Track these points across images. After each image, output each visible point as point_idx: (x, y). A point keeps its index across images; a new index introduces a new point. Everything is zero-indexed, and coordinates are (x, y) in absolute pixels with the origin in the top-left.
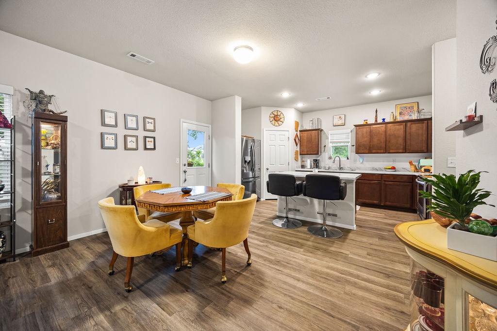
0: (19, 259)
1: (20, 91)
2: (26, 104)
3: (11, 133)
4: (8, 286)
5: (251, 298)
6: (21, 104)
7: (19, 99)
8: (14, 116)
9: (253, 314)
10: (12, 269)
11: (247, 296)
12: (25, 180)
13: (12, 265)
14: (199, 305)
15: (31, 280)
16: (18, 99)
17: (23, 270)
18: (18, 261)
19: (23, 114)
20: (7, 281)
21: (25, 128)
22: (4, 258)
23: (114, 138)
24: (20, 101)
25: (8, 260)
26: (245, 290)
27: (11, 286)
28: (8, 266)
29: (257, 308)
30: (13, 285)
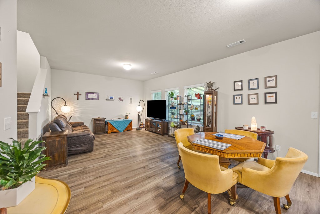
5: (164, 211)
9: (152, 208)
11: (166, 209)
14: (165, 187)
23: (240, 98)
26: (173, 209)
29: (155, 212)
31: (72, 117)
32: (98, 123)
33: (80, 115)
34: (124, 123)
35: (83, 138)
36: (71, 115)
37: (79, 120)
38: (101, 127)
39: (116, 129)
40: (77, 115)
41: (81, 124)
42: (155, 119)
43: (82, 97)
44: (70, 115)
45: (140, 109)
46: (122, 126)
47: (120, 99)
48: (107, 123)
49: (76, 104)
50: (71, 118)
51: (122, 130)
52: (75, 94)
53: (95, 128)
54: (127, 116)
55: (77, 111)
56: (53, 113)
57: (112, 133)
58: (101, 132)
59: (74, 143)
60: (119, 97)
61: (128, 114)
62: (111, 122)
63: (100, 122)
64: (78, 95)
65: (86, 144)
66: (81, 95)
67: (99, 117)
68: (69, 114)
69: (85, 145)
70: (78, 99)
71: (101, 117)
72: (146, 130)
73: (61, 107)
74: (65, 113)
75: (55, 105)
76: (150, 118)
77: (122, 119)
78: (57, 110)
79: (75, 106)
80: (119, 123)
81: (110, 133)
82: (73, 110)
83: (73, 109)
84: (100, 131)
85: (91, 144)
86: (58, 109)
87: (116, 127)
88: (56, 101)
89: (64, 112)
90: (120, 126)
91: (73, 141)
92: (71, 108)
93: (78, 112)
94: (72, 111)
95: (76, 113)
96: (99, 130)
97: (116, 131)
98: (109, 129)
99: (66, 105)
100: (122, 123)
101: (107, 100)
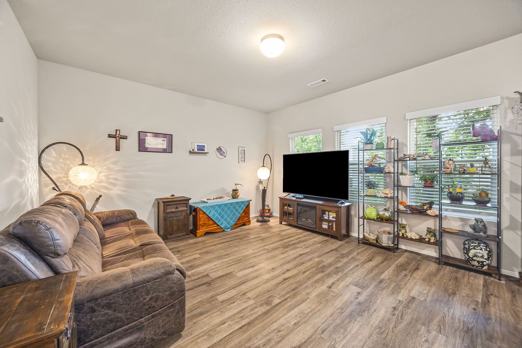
0: (506, 281)
1: (508, 98)
2: (515, 110)
3: (498, 144)
4: (489, 301)
6: (509, 111)
7: (507, 106)
8: (501, 127)
10: (496, 287)
12: (514, 195)
13: (496, 282)
15: (514, 311)
16: (505, 107)
17: (507, 296)
18: (503, 282)
19: (512, 122)
20: (489, 295)
21: (514, 136)
22: (489, 271)
24: (508, 109)
25: (494, 275)
27: (492, 304)
28: (492, 281)
30: (494, 304)
31: (101, 196)
32: (173, 212)
33: (123, 191)
34: (234, 207)
35: (148, 293)
36: (99, 190)
37: (121, 206)
38: (178, 220)
39: (216, 223)
40: (115, 191)
41: (127, 217)
42: (305, 198)
43: (130, 144)
44: (96, 191)
45: (264, 174)
46: (229, 216)
47: (219, 150)
48: (194, 210)
49: (115, 163)
50: (98, 199)
51: (229, 226)
52: (110, 136)
53: (165, 225)
54: (235, 191)
55: (115, 179)
56: (47, 186)
57: (207, 233)
58: (180, 234)
59: (111, 321)
60: (218, 147)
61: (238, 187)
62: (204, 207)
63: (177, 208)
64: (117, 137)
65: (160, 314)
66: (125, 138)
67: (173, 195)
68: (92, 188)
69: (153, 317)
70: (118, 149)
71: (179, 194)
72: (283, 223)
73: (69, 169)
74: (81, 188)
75: (50, 164)
76: (290, 196)
77: (227, 200)
78: (60, 178)
79: (112, 166)
80: (223, 210)
81: (201, 236)
82: (104, 178)
83: (105, 176)
84: (178, 230)
85: (177, 307)
86: (61, 176)
87: (217, 218)
88: (54, 154)
89: (79, 185)
90: (226, 216)
91: (102, 315)
92: (100, 172)
93: (118, 182)
94: (101, 182)
95: (114, 185)
96: (175, 228)
97: (216, 229)
98: (200, 225)
99: (83, 164)
100: (229, 208)
101: (192, 152)
